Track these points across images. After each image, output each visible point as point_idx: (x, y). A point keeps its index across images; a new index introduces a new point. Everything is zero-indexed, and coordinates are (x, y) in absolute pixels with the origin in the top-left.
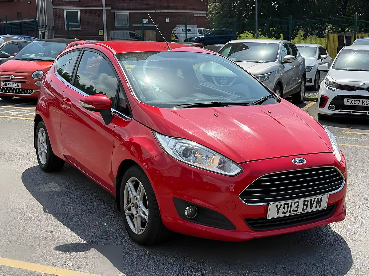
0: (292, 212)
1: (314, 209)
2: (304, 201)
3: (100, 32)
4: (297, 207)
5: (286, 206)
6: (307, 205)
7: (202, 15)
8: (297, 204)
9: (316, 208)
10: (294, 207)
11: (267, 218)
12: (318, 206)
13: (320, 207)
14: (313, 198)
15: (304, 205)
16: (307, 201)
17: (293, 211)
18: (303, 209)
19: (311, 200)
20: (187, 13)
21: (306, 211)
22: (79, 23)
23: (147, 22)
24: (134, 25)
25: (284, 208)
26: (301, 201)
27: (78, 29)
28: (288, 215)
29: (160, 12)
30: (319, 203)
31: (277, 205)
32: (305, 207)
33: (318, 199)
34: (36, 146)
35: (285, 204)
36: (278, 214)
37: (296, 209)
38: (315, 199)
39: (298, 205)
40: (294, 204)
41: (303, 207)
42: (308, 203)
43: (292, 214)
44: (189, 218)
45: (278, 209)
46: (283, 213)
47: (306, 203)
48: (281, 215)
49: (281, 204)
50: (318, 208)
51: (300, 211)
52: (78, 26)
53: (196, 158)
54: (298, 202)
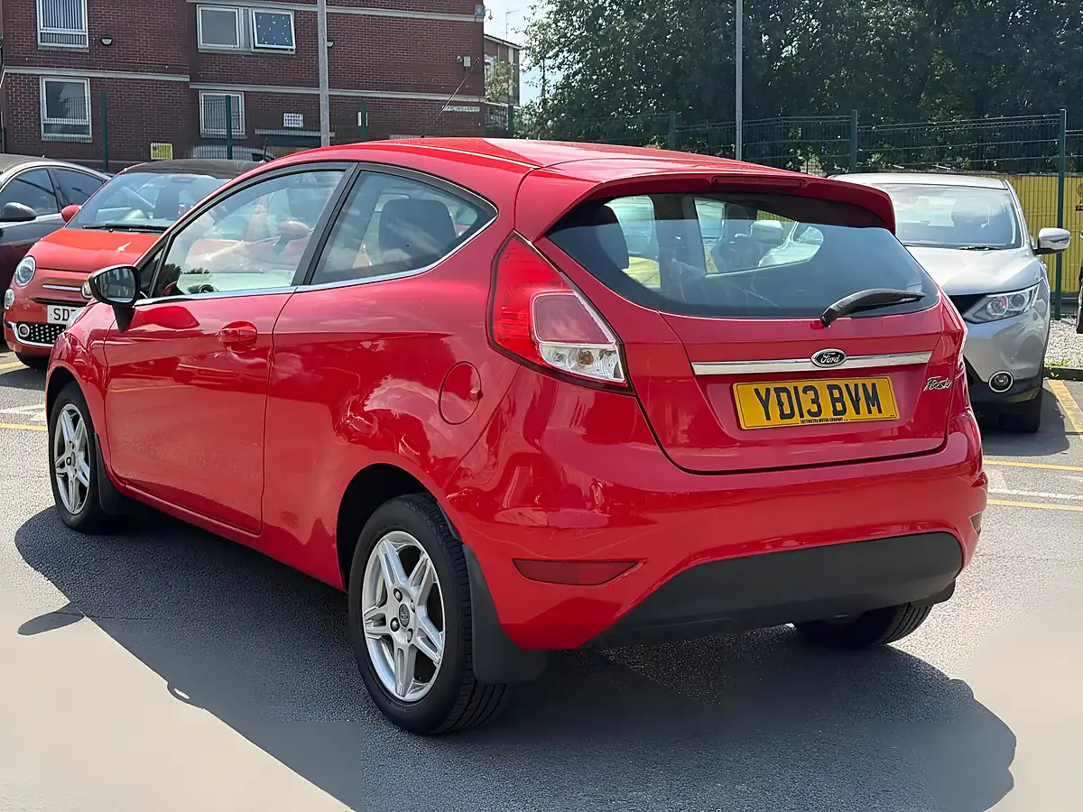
3: (155, 149)
7: (465, 109)
20: (421, 100)
22: (88, 121)
23: (301, 125)
24: (257, 132)
27: (84, 139)
29: (339, 93)
52: (82, 129)
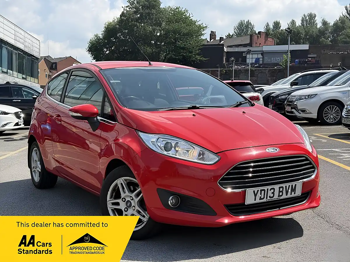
0: (268, 198)
1: (289, 196)
2: (280, 188)
4: (273, 193)
5: (263, 192)
6: (282, 192)
8: (272, 191)
9: (291, 194)
10: (270, 194)
11: (246, 204)
12: (293, 193)
13: (295, 194)
14: (287, 185)
15: (280, 192)
16: (283, 187)
17: (270, 197)
18: (279, 196)
19: (286, 186)
21: (282, 198)
25: (261, 194)
26: (276, 187)
28: (266, 201)
30: (294, 190)
31: (254, 191)
32: (281, 194)
33: (292, 185)
34: (30, 166)
35: (261, 191)
36: (255, 200)
37: (272, 195)
38: (289, 186)
39: (274, 191)
40: (270, 190)
41: (279, 194)
42: (283, 189)
43: (269, 200)
44: (173, 207)
45: (255, 195)
46: (261, 199)
47: (281, 189)
48: (258, 201)
49: (258, 191)
50: (293, 195)
51: (276, 197)
53: (177, 151)
54: (274, 189)
